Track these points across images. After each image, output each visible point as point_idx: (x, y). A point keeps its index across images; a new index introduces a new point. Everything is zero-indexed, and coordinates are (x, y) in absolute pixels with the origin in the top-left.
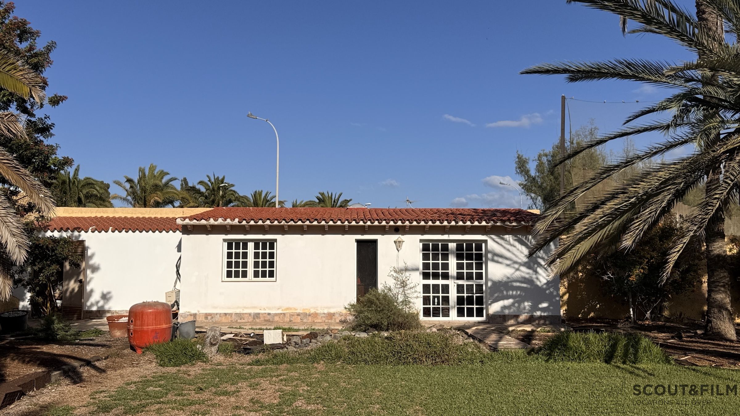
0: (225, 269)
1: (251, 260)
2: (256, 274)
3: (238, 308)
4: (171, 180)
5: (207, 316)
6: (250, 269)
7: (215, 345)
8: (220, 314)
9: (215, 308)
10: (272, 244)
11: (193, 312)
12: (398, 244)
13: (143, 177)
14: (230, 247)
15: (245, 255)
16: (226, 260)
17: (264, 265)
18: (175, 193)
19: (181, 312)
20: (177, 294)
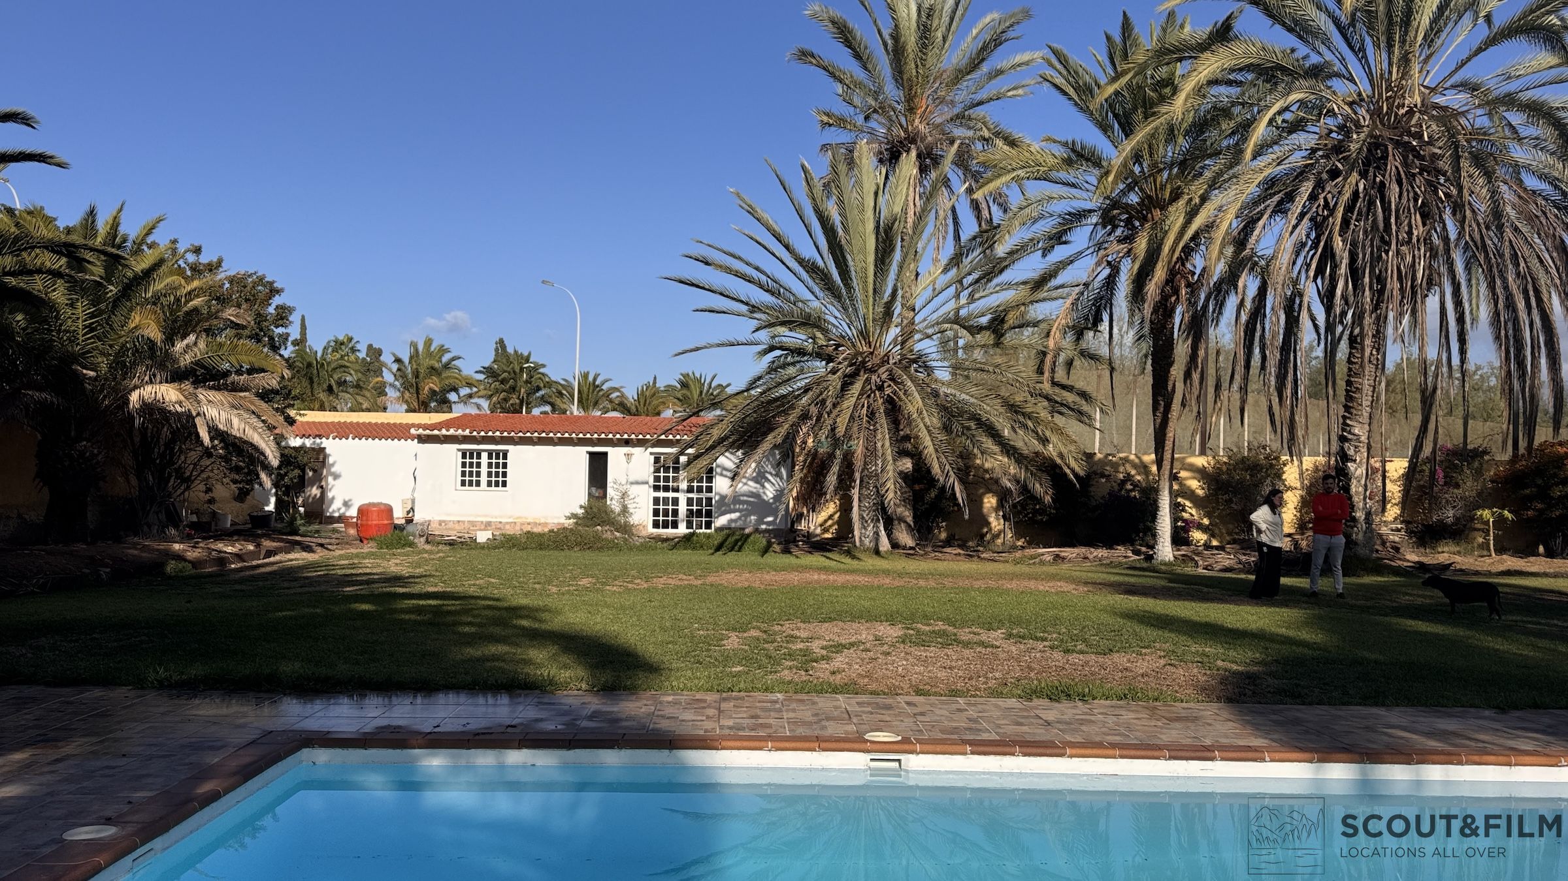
0: (460, 478)
1: (484, 470)
2: (489, 484)
3: (470, 515)
4: (453, 359)
5: (440, 522)
6: (484, 479)
8: (454, 521)
9: (449, 515)
10: (506, 453)
11: (428, 518)
12: (628, 456)
13: (414, 356)
14: (464, 456)
15: (479, 465)
16: (460, 469)
17: (497, 475)
19: (416, 518)
20: (413, 501)
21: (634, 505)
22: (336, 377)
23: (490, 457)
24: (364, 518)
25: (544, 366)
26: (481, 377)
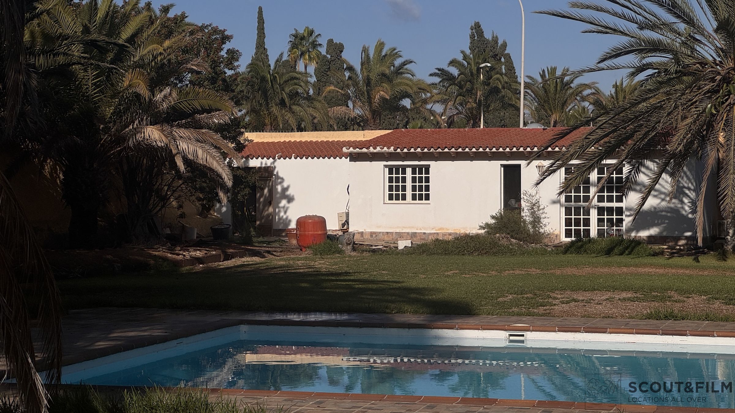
0: (387, 193)
1: (409, 184)
2: (414, 197)
3: (398, 227)
4: (404, 64)
5: (372, 234)
6: (409, 192)
7: (349, 244)
8: (383, 232)
9: (379, 227)
10: (427, 168)
11: (360, 230)
12: (539, 168)
13: (366, 62)
14: (391, 172)
15: (404, 180)
16: (387, 184)
17: (421, 188)
18: (408, 85)
19: (350, 230)
20: (347, 214)
22: (287, 90)
23: (414, 172)
24: (302, 229)
26: (437, 80)
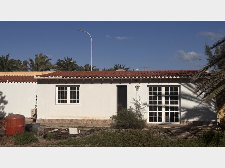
0: (57, 99)
1: (69, 95)
2: (71, 102)
3: (63, 117)
4: (48, 60)
5: (49, 120)
6: (69, 99)
7: (42, 135)
8: (55, 120)
9: (53, 117)
10: (78, 87)
11: (43, 118)
12: (137, 87)
13: (36, 59)
14: (59, 89)
15: (66, 93)
16: (57, 95)
17: (75, 97)
18: (50, 66)
19: (37, 118)
20: (36, 110)
21: (144, 111)
23: (71, 89)
25: (76, 62)
26: (57, 66)
